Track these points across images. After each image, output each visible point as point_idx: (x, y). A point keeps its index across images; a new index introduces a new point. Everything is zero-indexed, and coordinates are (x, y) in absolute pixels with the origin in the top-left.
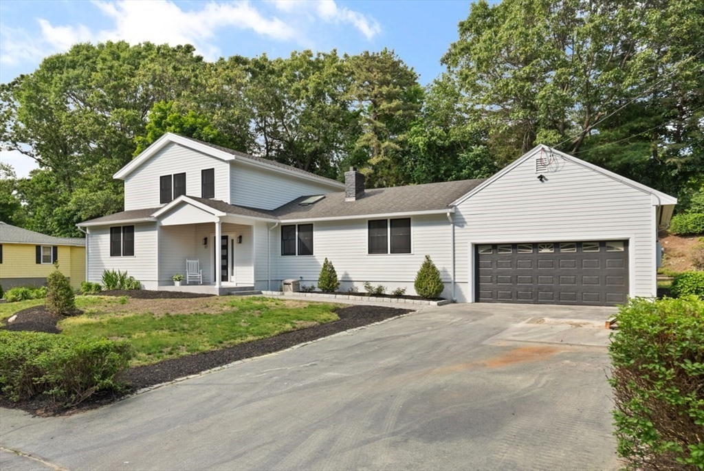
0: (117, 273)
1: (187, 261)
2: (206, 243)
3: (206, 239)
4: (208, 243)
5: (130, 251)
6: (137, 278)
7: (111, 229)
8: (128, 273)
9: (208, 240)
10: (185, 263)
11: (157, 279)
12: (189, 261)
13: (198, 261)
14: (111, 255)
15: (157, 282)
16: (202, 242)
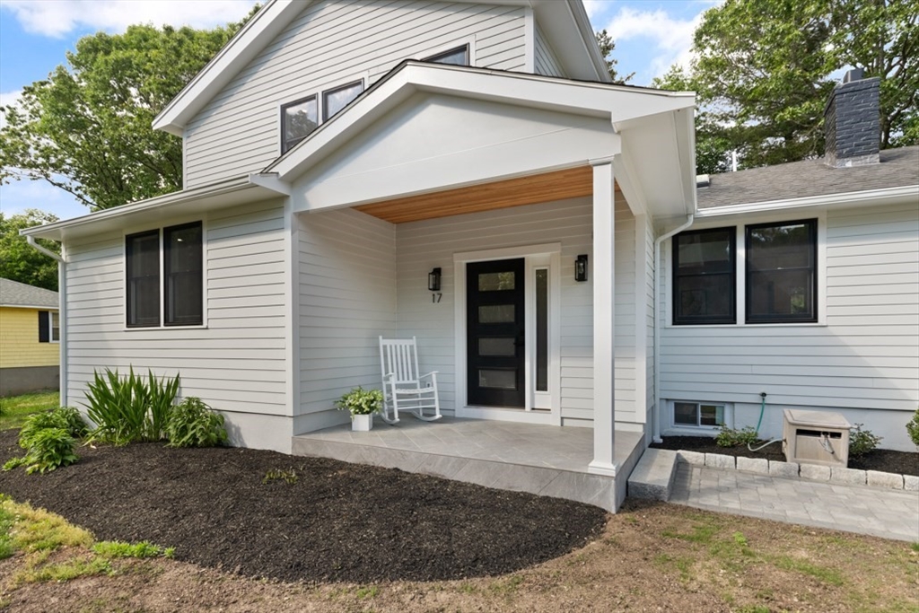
0: (146, 382)
1: (382, 342)
2: (436, 287)
3: (437, 272)
4: (444, 284)
5: (188, 311)
6: (212, 402)
7: (130, 240)
8: (183, 383)
9: (444, 276)
10: (377, 348)
11: (289, 411)
12: (388, 342)
13: (413, 342)
14: (129, 324)
15: (290, 422)
16: (425, 281)
